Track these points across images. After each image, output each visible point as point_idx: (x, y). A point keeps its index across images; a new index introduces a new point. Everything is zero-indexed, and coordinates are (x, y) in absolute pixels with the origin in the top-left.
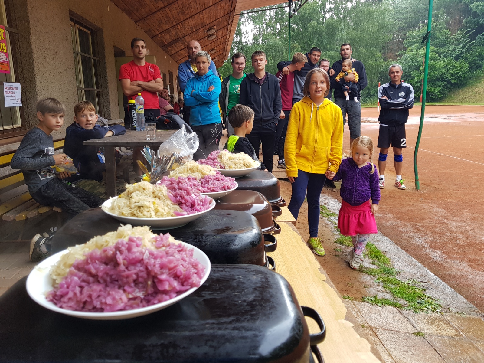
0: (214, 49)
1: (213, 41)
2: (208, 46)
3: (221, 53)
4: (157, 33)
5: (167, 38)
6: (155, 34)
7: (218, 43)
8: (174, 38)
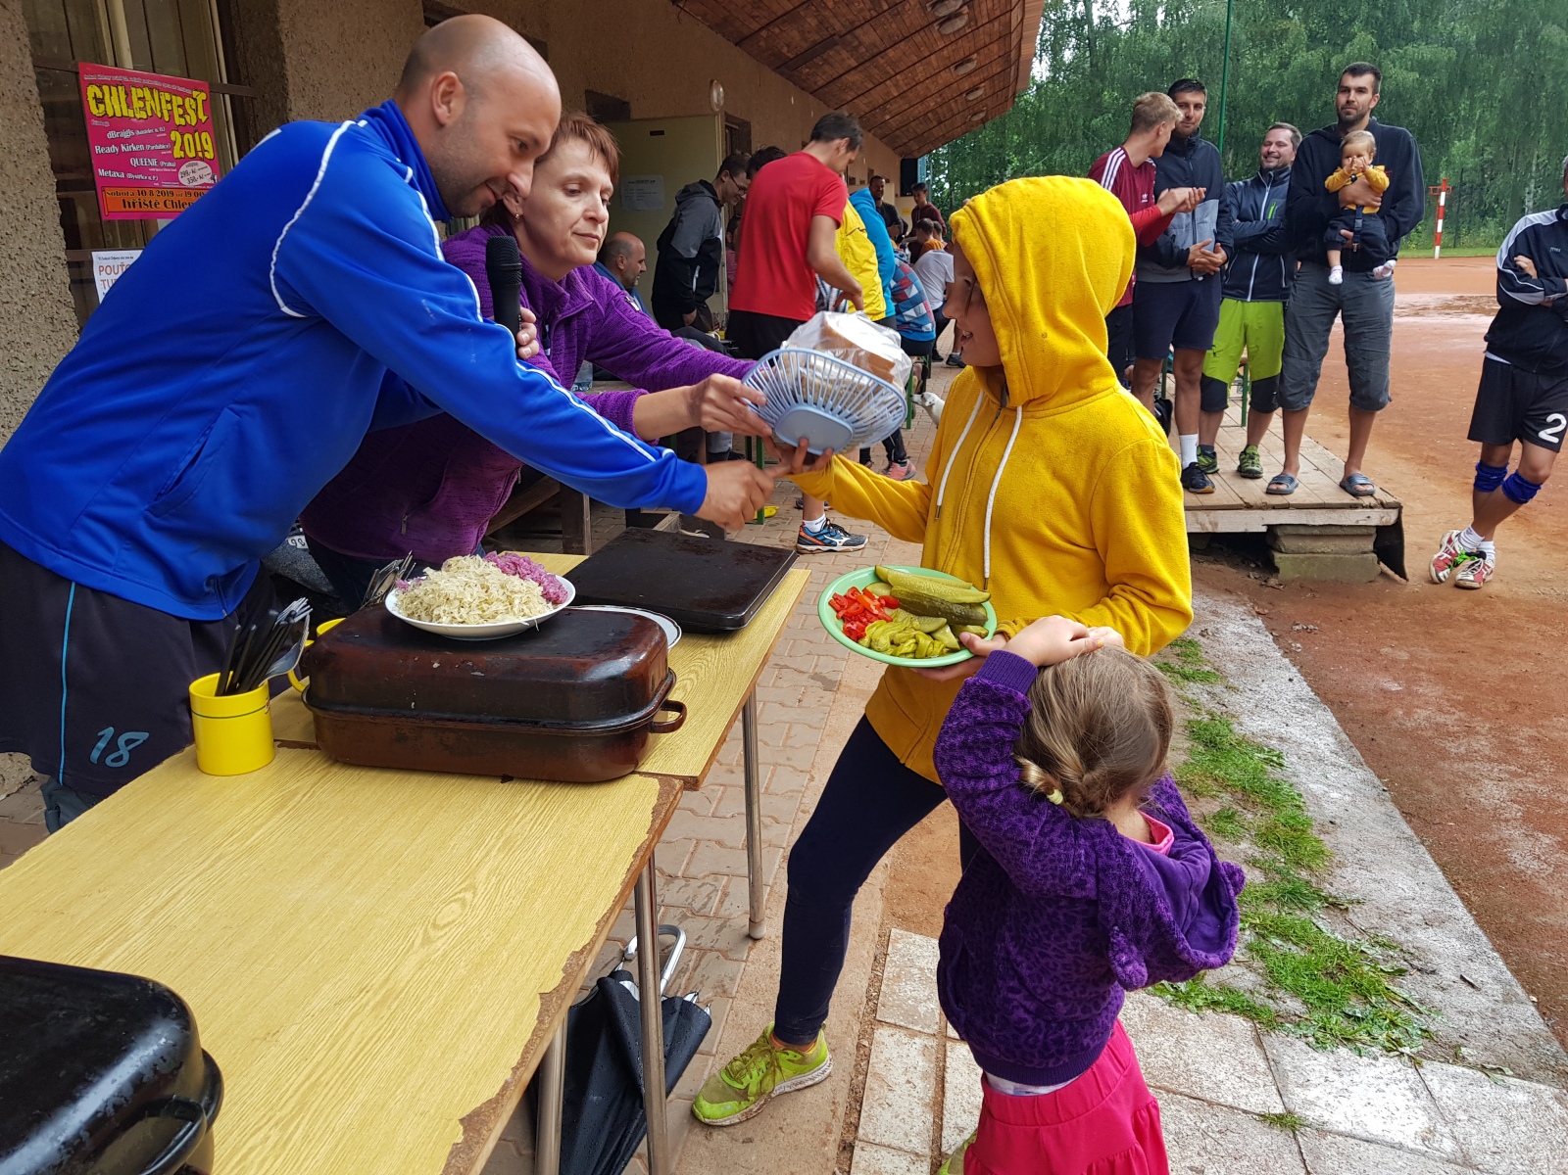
0: (969, 61)
1: (960, 35)
2: (945, 52)
3: (996, 68)
4: (755, 26)
5: (792, 39)
6: (746, 32)
7: (982, 37)
8: (817, 38)
